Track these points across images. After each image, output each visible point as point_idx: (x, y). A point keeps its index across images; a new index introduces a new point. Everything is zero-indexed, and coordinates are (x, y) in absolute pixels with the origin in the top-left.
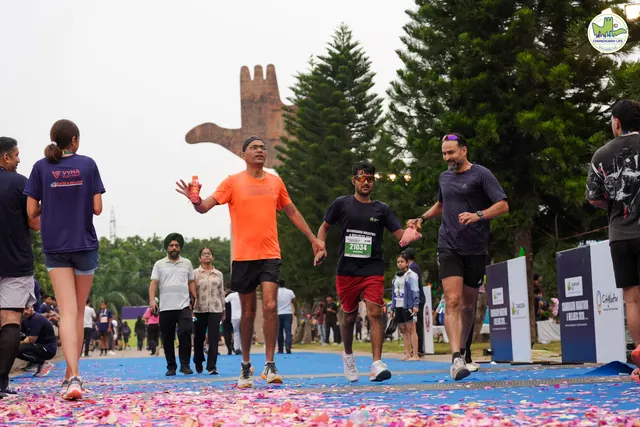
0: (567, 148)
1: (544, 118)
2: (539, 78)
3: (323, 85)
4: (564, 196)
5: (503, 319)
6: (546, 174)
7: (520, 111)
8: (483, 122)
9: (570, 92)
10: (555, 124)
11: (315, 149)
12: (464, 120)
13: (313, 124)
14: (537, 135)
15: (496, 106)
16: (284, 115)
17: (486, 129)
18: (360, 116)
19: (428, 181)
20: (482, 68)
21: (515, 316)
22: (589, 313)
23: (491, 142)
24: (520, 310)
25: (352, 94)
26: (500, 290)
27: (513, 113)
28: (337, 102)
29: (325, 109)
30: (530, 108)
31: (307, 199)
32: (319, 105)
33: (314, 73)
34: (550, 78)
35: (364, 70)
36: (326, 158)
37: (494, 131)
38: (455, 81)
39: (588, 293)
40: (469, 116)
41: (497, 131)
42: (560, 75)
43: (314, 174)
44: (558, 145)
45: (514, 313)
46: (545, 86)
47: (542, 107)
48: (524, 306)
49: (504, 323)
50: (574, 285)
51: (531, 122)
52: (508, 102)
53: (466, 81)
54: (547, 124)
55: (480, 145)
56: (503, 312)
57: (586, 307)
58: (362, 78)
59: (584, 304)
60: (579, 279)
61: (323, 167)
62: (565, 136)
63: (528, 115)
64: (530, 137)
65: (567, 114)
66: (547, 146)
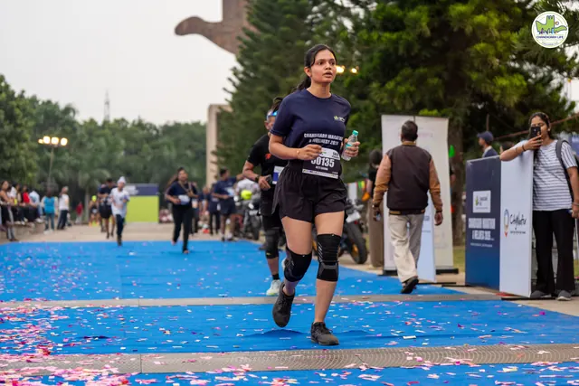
0: (500, 44)
1: (478, 12)
4: (494, 94)
6: (478, 71)
7: (453, 3)
8: (413, 14)
10: (489, 18)
11: (269, 40)
12: (396, 11)
13: (268, 14)
14: (469, 29)
17: (416, 21)
22: (496, 233)
23: (420, 36)
27: (445, 5)
30: (465, 2)
31: (260, 88)
36: (279, 48)
37: (424, 24)
39: (495, 212)
40: (401, 7)
41: (428, 24)
43: (267, 64)
44: (491, 41)
48: (429, 218)
50: (482, 199)
51: (463, 16)
54: (481, 18)
55: (410, 38)
57: (493, 227)
59: (490, 223)
60: (487, 194)
61: (276, 58)
62: (499, 31)
63: (461, 8)
64: (461, 31)
65: (504, 9)
66: (478, 41)
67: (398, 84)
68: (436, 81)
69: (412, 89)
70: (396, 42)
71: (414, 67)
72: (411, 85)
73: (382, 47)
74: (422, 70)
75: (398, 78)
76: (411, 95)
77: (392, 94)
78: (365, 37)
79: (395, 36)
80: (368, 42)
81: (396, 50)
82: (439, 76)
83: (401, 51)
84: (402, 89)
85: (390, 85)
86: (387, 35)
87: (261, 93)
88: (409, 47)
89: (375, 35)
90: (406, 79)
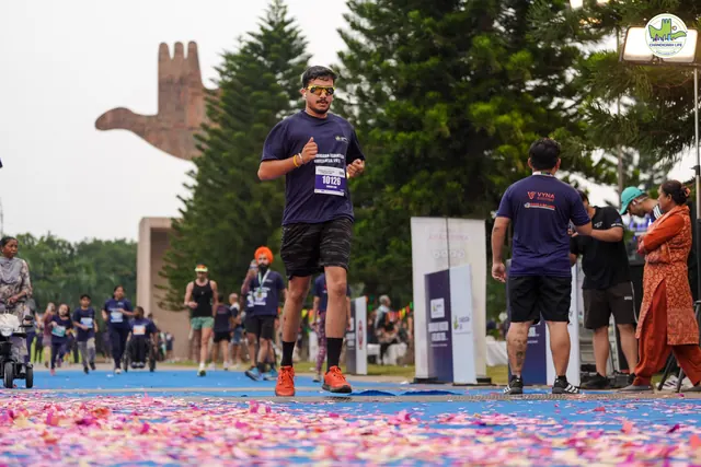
0: (524, 146)
1: (501, 112)
2: (497, 66)
3: (252, 65)
5: (443, 334)
6: (500, 174)
7: (474, 102)
8: (432, 112)
9: (531, 84)
10: (514, 119)
11: (240, 139)
12: (411, 109)
13: (239, 109)
14: (491, 130)
15: (447, 96)
16: (206, 99)
17: (435, 120)
18: (293, 103)
19: (367, 178)
20: (434, 52)
21: (458, 331)
22: (541, 329)
23: (439, 136)
24: (464, 324)
25: (285, 78)
26: (441, 301)
27: (465, 104)
28: (268, 86)
29: (254, 93)
30: (486, 101)
31: (229, 196)
32: (246, 88)
33: (243, 51)
34: (509, 67)
35: (300, 51)
36: (252, 149)
37: (443, 123)
38: (403, 65)
40: (417, 105)
41: (447, 124)
42: (521, 63)
43: (237, 167)
44: (515, 143)
45: (456, 327)
46: (503, 76)
47: (499, 99)
48: (468, 320)
49: (444, 339)
51: (485, 115)
52: (461, 91)
53: (415, 66)
54: (505, 118)
55: (427, 139)
56: (444, 326)
58: (297, 60)
62: (524, 132)
63: (483, 107)
64: (483, 132)
65: (528, 109)
66: (503, 143)
67: (414, 188)
68: (455, 185)
69: (430, 193)
70: (411, 143)
71: (431, 170)
72: (429, 189)
73: (397, 148)
74: (439, 174)
75: (414, 182)
76: (429, 199)
77: (407, 198)
78: (378, 136)
79: (411, 136)
80: (382, 142)
81: (413, 150)
82: (457, 179)
83: (418, 152)
84: (418, 193)
85: (405, 189)
86: (402, 135)
87: (230, 201)
88: (426, 148)
89: (388, 135)
90: (422, 182)
